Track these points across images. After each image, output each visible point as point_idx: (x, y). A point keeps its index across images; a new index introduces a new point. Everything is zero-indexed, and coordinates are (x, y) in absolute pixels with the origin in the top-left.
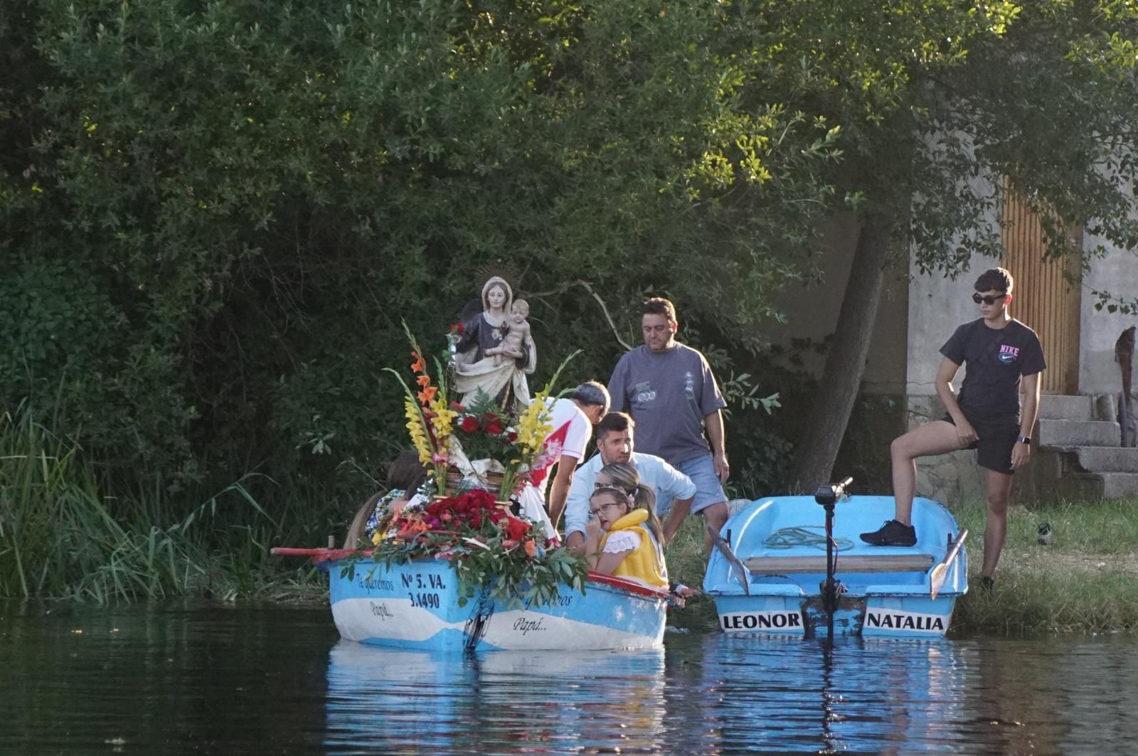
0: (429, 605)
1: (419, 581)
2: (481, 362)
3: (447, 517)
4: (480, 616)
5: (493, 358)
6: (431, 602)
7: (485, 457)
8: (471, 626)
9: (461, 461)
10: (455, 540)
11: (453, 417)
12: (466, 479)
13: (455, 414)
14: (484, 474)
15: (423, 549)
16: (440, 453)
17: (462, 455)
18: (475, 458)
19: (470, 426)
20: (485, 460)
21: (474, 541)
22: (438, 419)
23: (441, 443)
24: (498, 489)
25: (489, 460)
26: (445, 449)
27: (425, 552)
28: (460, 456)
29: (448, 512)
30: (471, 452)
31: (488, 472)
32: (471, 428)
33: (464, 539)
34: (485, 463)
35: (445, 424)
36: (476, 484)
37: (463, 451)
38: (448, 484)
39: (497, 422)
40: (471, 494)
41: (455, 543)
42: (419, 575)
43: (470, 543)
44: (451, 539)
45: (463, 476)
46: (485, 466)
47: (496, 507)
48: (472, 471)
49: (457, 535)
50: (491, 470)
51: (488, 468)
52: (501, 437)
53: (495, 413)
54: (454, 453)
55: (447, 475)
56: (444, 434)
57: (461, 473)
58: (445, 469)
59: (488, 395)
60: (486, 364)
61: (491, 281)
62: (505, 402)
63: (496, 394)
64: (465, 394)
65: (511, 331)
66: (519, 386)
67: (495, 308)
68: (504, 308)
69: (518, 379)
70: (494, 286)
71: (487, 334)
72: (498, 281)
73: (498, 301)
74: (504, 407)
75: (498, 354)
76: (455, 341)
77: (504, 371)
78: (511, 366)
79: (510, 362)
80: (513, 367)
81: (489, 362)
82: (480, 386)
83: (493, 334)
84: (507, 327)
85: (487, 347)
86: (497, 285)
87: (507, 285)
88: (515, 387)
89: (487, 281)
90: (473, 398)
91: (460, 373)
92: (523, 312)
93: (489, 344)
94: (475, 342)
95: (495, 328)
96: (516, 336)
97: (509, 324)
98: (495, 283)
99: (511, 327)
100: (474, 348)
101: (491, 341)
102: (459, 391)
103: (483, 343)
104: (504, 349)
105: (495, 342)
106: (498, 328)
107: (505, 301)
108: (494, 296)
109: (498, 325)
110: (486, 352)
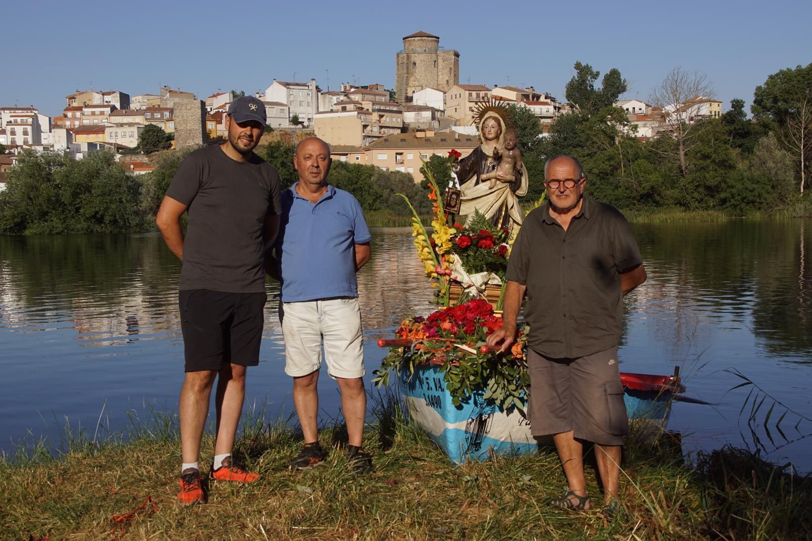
0: (436, 405)
1: (428, 383)
2: (478, 186)
3: (447, 325)
4: (481, 415)
5: (488, 182)
6: (436, 403)
7: (482, 271)
8: (472, 425)
9: (460, 273)
10: (448, 347)
11: (451, 235)
12: (466, 291)
13: (453, 231)
14: (481, 286)
15: (421, 355)
16: (443, 268)
17: (461, 270)
18: (473, 271)
19: (464, 242)
20: (482, 274)
21: (465, 347)
22: (438, 235)
23: (443, 259)
24: (497, 299)
25: (486, 273)
26: (447, 264)
27: (422, 358)
28: (459, 270)
29: (448, 321)
30: (469, 266)
31: (486, 284)
32: (465, 243)
33: (456, 345)
34: (482, 276)
35: (444, 240)
36: (476, 295)
37: (462, 265)
38: (451, 296)
39: (489, 237)
40: (470, 303)
41: (448, 349)
42: (427, 379)
43: (461, 349)
44: (445, 345)
45: (465, 288)
46: (482, 278)
47: (494, 315)
48: (470, 283)
49: (451, 342)
50: (489, 282)
51: (486, 280)
52: (494, 251)
53: (489, 230)
54: (454, 268)
55: (450, 288)
56: (445, 250)
57: (462, 286)
58: (448, 282)
59: (484, 216)
60: (484, 187)
61: (486, 116)
62: (501, 221)
63: (492, 215)
64: (466, 216)
65: (504, 158)
66: (512, 207)
67: (490, 140)
68: (498, 139)
69: (512, 201)
70: (489, 120)
71: (483, 162)
72: (492, 115)
73: (492, 132)
74: (500, 226)
75: (493, 178)
76: (454, 169)
77: (499, 194)
78: (505, 188)
79: (504, 185)
80: (507, 190)
81: (485, 185)
82: (477, 208)
83: (488, 162)
84: (500, 154)
85: (483, 173)
86: (491, 119)
87: (500, 119)
88: (509, 208)
89: (483, 116)
90: (472, 220)
91: (461, 198)
92: (513, 139)
93: (486, 171)
94: (473, 171)
95: (490, 157)
96: (508, 162)
97: (500, 152)
98: (490, 117)
99: (503, 154)
100: (473, 176)
101: (487, 168)
102: (461, 214)
103: (480, 171)
104: (498, 174)
105: (490, 168)
106: (492, 157)
107: (499, 132)
108: (488, 129)
109: (492, 155)
110: (484, 177)
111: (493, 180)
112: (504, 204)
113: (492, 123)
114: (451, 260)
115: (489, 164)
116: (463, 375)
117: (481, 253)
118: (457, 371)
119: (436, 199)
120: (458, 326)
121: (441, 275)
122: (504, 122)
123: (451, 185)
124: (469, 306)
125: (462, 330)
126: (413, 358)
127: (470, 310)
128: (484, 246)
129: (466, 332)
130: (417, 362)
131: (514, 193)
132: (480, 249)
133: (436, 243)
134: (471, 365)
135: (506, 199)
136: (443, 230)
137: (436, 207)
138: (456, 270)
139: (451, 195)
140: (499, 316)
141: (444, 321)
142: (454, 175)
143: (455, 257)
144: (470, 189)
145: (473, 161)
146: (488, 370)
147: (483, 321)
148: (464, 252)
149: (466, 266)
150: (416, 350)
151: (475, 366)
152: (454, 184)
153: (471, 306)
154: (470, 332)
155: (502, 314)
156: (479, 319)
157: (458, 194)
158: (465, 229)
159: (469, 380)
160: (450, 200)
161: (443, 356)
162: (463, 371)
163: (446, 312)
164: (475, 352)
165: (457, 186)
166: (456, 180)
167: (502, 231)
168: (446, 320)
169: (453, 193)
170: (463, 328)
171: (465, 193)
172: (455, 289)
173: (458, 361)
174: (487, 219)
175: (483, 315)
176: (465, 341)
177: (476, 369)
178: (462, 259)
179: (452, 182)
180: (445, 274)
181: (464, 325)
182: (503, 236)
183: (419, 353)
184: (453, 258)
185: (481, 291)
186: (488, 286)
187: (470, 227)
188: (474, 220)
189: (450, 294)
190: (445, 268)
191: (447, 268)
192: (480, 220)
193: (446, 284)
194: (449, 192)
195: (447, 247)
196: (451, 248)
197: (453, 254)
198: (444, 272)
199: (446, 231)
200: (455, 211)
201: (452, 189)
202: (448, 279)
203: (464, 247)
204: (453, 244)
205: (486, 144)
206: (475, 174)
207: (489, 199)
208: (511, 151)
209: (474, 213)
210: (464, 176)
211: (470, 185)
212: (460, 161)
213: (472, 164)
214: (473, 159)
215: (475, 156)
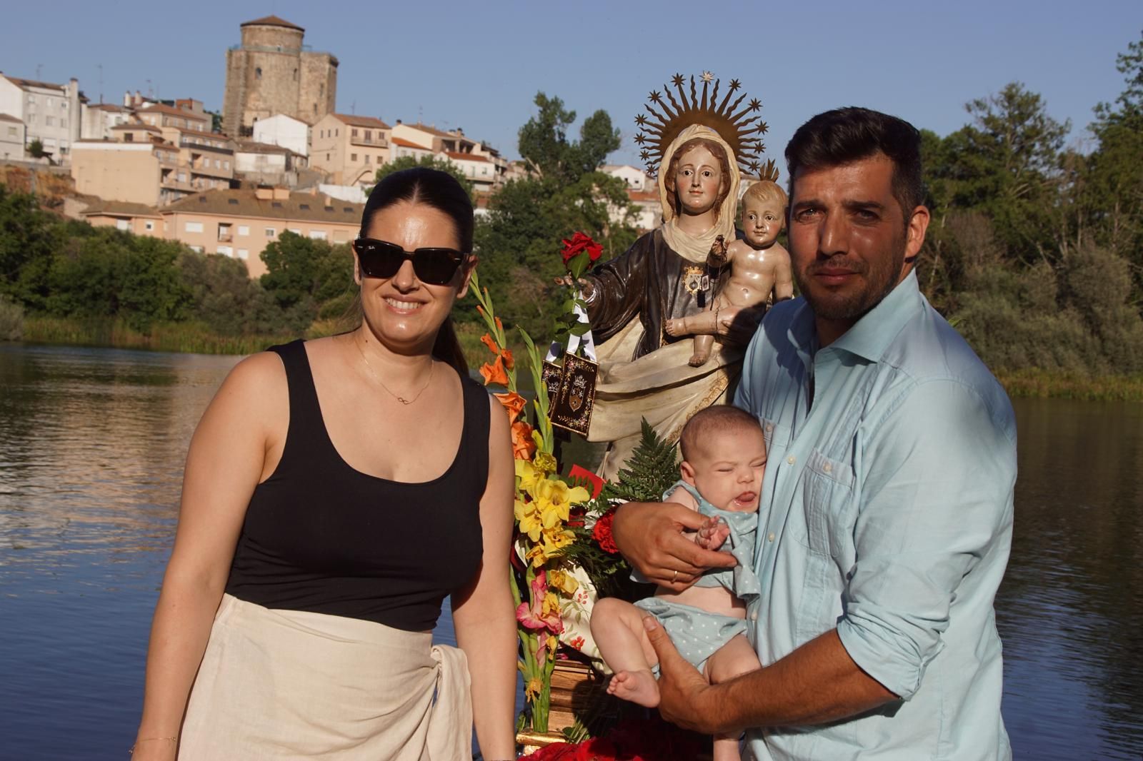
2: (655, 356)
5: (687, 344)
11: (572, 504)
13: (578, 495)
16: (537, 610)
22: (530, 507)
23: (539, 580)
26: (552, 598)
35: (549, 524)
38: (554, 696)
54: (574, 613)
55: (553, 671)
56: (548, 556)
57: (593, 668)
58: (551, 657)
61: (684, 137)
64: (609, 445)
65: (738, 270)
67: (694, 212)
68: (718, 211)
70: (693, 151)
71: (671, 280)
72: (703, 136)
73: (703, 187)
75: (703, 332)
76: (581, 297)
77: (718, 381)
82: (650, 422)
83: (688, 281)
84: (729, 258)
85: (670, 316)
86: (701, 147)
87: (727, 147)
89: (676, 136)
90: (629, 457)
91: (599, 388)
92: (774, 213)
93: (677, 309)
94: (636, 303)
95: (693, 265)
96: (751, 285)
97: (732, 251)
98: (696, 142)
99: (739, 258)
100: (632, 322)
101: (684, 300)
102: (593, 436)
103: (659, 305)
104: (719, 320)
105: (693, 301)
106: (700, 265)
107: (720, 191)
108: (690, 176)
109: (703, 258)
110: (673, 327)
111: (704, 339)
113: (701, 158)
114: (567, 587)
115: (688, 289)
119: (503, 381)
122: (737, 159)
123: (572, 347)
133: (523, 529)
136: (547, 491)
138: (578, 618)
139: (573, 379)
143: (578, 578)
144: (619, 359)
145: (635, 275)
148: (610, 565)
152: (582, 342)
157: (590, 372)
158: (609, 489)
160: (569, 393)
165: (590, 350)
169: (578, 372)
171: (613, 371)
172: (572, 676)
178: (597, 583)
179: (578, 339)
180: (545, 630)
184: (573, 580)
187: (623, 483)
188: (637, 461)
189: (554, 689)
190: (547, 611)
191: (553, 612)
192: (660, 463)
193: (543, 660)
194: (567, 370)
195: (559, 545)
196: (567, 551)
197: (570, 568)
198: (541, 624)
199: (556, 494)
200: (578, 429)
201: (575, 359)
202: (554, 645)
203: (612, 551)
204: (577, 535)
205: (678, 225)
206: (638, 317)
207: (686, 396)
208: (763, 252)
209: (640, 437)
210: (605, 319)
211: (622, 348)
212: (596, 270)
213: (632, 283)
214: (635, 266)
215: (642, 259)
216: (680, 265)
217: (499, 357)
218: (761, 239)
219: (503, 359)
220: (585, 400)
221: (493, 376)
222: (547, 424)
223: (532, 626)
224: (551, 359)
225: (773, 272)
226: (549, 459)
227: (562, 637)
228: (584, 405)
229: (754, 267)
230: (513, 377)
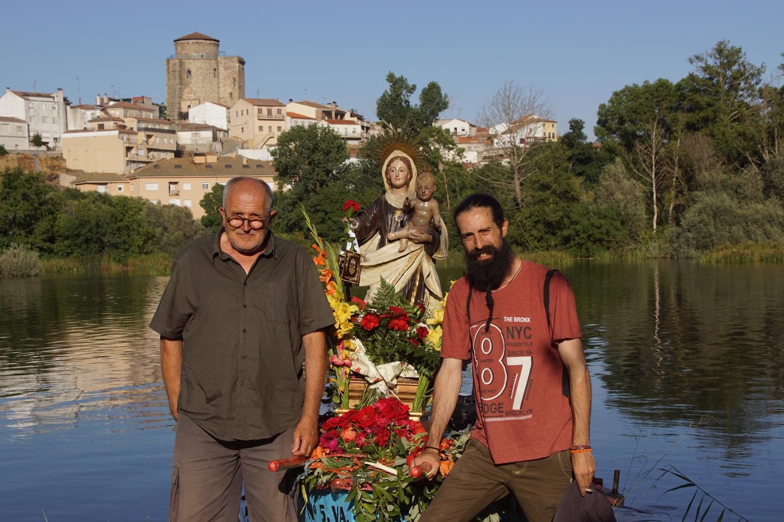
1: (323, 513)
2: (384, 249)
3: (349, 434)
5: (397, 243)
7: (392, 360)
10: (356, 465)
11: (351, 312)
12: (372, 387)
13: (354, 308)
14: (392, 380)
15: (318, 477)
16: (340, 357)
17: (366, 359)
18: (382, 361)
19: (370, 322)
20: (393, 364)
21: (379, 465)
23: (341, 345)
24: (413, 397)
25: (398, 363)
26: (346, 352)
27: (320, 480)
28: (364, 361)
29: (351, 428)
30: (377, 355)
31: (397, 377)
32: (372, 324)
33: (366, 463)
34: (393, 366)
35: (343, 321)
36: (385, 393)
37: (366, 353)
38: (351, 394)
39: (403, 316)
40: (378, 404)
41: (355, 467)
42: (322, 507)
43: (373, 467)
44: (351, 463)
45: (370, 384)
46: (394, 370)
47: (410, 418)
48: (378, 377)
49: (359, 459)
50: (402, 375)
51: (398, 373)
52: (410, 333)
53: (402, 306)
54: (356, 357)
55: (349, 383)
56: (343, 333)
57: (366, 380)
58: (347, 376)
59: (393, 287)
60: (391, 250)
61: (392, 156)
62: (414, 294)
63: (404, 285)
64: (368, 288)
65: (416, 210)
66: (428, 276)
67: (398, 187)
68: (408, 186)
69: (428, 268)
70: (395, 161)
71: (389, 217)
72: (400, 155)
73: (400, 176)
74: (413, 300)
75: (403, 238)
76: (352, 226)
77: (411, 258)
78: (419, 251)
79: (418, 246)
80: (422, 253)
81: (393, 247)
82: (384, 277)
83: (396, 216)
84: (412, 206)
85: (390, 232)
86: (399, 160)
87: (410, 159)
88: (425, 276)
89: (389, 155)
90: (376, 292)
91: (361, 264)
92: (429, 187)
93: (393, 228)
94: (376, 227)
95: (399, 210)
96: (422, 217)
97: (413, 203)
98: (396, 158)
99: (417, 205)
100: (376, 235)
101: (395, 225)
102: (361, 284)
103: (385, 228)
104: (409, 232)
105: (399, 224)
106: (401, 209)
107: (408, 178)
108: (394, 173)
109: (401, 207)
110: (390, 236)
111: (404, 241)
112: (419, 271)
113: (399, 165)
114: (352, 347)
115: (397, 219)
116: (378, 503)
117: (392, 337)
118: (370, 498)
119: (323, 264)
120: (366, 435)
121: (338, 366)
122: (415, 164)
123: (349, 247)
124: (377, 408)
125: (373, 440)
126: (307, 480)
127: (380, 413)
128: (396, 328)
129: (377, 444)
130: (312, 486)
131: (431, 257)
132: (391, 331)
134: (389, 491)
135: (420, 264)
136: (341, 307)
137: (324, 276)
138: (358, 360)
139: (350, 260)
140: (416, 419)
141: (346, 428)
142: (353, 235)
143: (357, 343)
144: (371, 251)
145: (375, 215)
146: (414, 497)
147: (399, 427)
148: (369, 336)
149: (372, 355)
150: (311, 469)
151: (394, 491)
152: (353, 245)
153: (381, 409)
154: (383, 443)
155: (421, 417)
156: (394, 426)
157: (357, 258)
158: (368, 305)
159: (386, 511)
160: (348, 267)
161: (350, 478)
162: (378, 498)
163: (349, 416)
164: (395, 472)
165: (357, 248)
166: (356, 241)
167: (417, 307)
168: (348, 428)
169: (352, 257)
170: (373, 437)
171: (367, 256)
172: (357, 385)
173: (370, 485)
174: (396, 292)
175: (398, 420)
176: (376, 456)
177: (395, 495)
178: (366, 345)
179: (351, 244)
180: (344, 365)
181: (374, 434)
182: (419, 313)
183: (316, 474)
184: (354, 344)
185: (391, 387)
186: (400, 379)
187: (374, 303)
188: (379, 293)
189: (350, 391)
190: (344, 357)
191: (347, 357)
192: (388, 293)
193: (344, 378)
194: (347, 257)
195: (347, 329)
196: (351, 331)
197: (354, 339)
198: (342, 363)
199: (345, 308)
200: (354, 281)
201: (350, 252)
202: (348, 371)
203: (369, 330)
204: (355, 325)
205: (392, 193)
206: (378, 233)
207: (398, 265)
208: (426, 203)
209: (380, 283)
210: (363, 235)
211: (372, 246)
212: (358, 214)
213: (373, 218)
214: (375, 212)
215: (378, 208)
216: (393, 210)
217: (321, 254)
218: (425, 198)
219: (323, 254)
220: (356, 269)
221: (319, 262)
222: (339, 280)
223: (338, 364)
224: (342, 253)
225: (431, 210)
226: (340, 293)
227: (352, 368)
228: (356, 271)
229: (423, 209)
230: (327, 262)
